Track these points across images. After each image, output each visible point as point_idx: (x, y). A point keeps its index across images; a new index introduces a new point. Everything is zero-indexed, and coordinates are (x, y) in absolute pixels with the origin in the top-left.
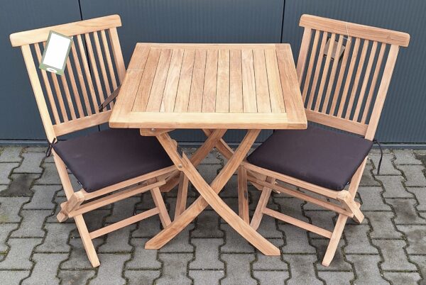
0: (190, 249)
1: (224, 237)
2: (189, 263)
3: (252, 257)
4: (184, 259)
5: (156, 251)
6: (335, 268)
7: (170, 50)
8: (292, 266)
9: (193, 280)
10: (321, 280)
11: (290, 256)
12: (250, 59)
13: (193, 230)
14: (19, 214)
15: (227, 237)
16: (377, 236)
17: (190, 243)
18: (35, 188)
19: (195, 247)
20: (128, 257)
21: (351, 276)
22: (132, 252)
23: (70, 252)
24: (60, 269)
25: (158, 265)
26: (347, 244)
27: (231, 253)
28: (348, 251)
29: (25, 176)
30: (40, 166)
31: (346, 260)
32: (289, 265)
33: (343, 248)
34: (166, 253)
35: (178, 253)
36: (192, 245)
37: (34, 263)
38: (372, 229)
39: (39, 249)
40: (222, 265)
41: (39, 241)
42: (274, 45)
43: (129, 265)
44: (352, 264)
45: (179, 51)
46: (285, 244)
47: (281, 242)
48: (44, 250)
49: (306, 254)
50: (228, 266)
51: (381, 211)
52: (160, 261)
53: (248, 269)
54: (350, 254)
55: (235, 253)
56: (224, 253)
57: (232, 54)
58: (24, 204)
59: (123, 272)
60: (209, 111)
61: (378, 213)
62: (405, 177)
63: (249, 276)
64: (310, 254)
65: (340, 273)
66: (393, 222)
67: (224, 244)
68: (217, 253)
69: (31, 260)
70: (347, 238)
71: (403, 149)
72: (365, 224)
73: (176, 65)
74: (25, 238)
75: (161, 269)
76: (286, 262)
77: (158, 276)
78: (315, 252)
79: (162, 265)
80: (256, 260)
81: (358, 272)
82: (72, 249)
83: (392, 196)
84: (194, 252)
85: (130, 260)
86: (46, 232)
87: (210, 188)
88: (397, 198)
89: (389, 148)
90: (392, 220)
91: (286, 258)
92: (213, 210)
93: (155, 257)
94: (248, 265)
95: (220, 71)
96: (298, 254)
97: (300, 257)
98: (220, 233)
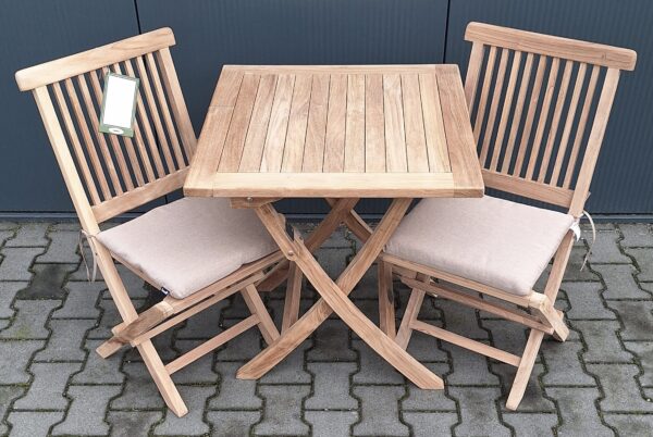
0: (306, 378)
1: (358, 361)
2: (304, 400)
3: (401, 391)
4: (297, 394)
5: (254, 383)
6: (529, 408)
7: (274, 76)
8: (462, 405)
9: (311, 427)
10: (506, 425)
11: (459, 389)
12: (397, 88)
13: (310, 349)
14: (46, 326)
15: (362, 360)
16: (594, 360)
17: (305, 369)
18: (69, 285)
19: (313, 376)
20: (211, 391)
21: (553, 420)
22: (218, 384)
23: (124, 384)
24: (109, 409)
25: (258, 403)
26: (547, 370)
27: (368, 385)
28: (548, 382)
29: (54, 267)
31: (545, 395)
32: (457, 404)
33: (540, 377)
34: (269, 385)
35: (288, 384)
36: (309, 372)
37: (71, 401)
38: (585, 348)
39: (78, 378)
40: (355, 404)
41: (78, 367)
42: (433, 66)
43: (213, 403)
44: (556, 402)
45: (288, 77)
46: (452, 371)
47: (446, 368)
48: (84, 381)
49: (484, 386)
50: (364, 405)
51: (599, 320)
52: (260, 396)
53: (396, 410)
54: (552, 386)
55: (376, 385)
56: (357, 385)
57: (369, 82)
58: (53, 311)
59: (205, 414)
60: (335, 170)
61: (596, 323)
62: (637, 266)
63: (396, 420)
64: (491, 386)
65: (536, 416)
66: (619, 337)
67: (358, 371)
68: (347, 384)
69: (65, 396)
70: (548, 362)
71: (634, 222)
72: (576, 341)
73: (283, 99)
74: (57, 362)
75: (263, 408)
76: (453, 399)
77: (258, 420)
78: (498, 383)
79: (264, 404)
80: (407, 395)
81: (564, 414)
82: (126, 379)
83: (617, 297)
84: (312, 384)
85: (215, 396)
87: (335, 287)
88: (625, 299)
89: (612, 221)
90: (617, 333)
91: (453, 392)
92: (340, 318)
93: (252, 390)
94: (395, 403)
95: (351, 108)
96: (471, 386)
97: (474, 390)
98: (351, 355)
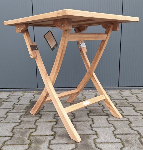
30: (8, 97)
86: (7, 116)
